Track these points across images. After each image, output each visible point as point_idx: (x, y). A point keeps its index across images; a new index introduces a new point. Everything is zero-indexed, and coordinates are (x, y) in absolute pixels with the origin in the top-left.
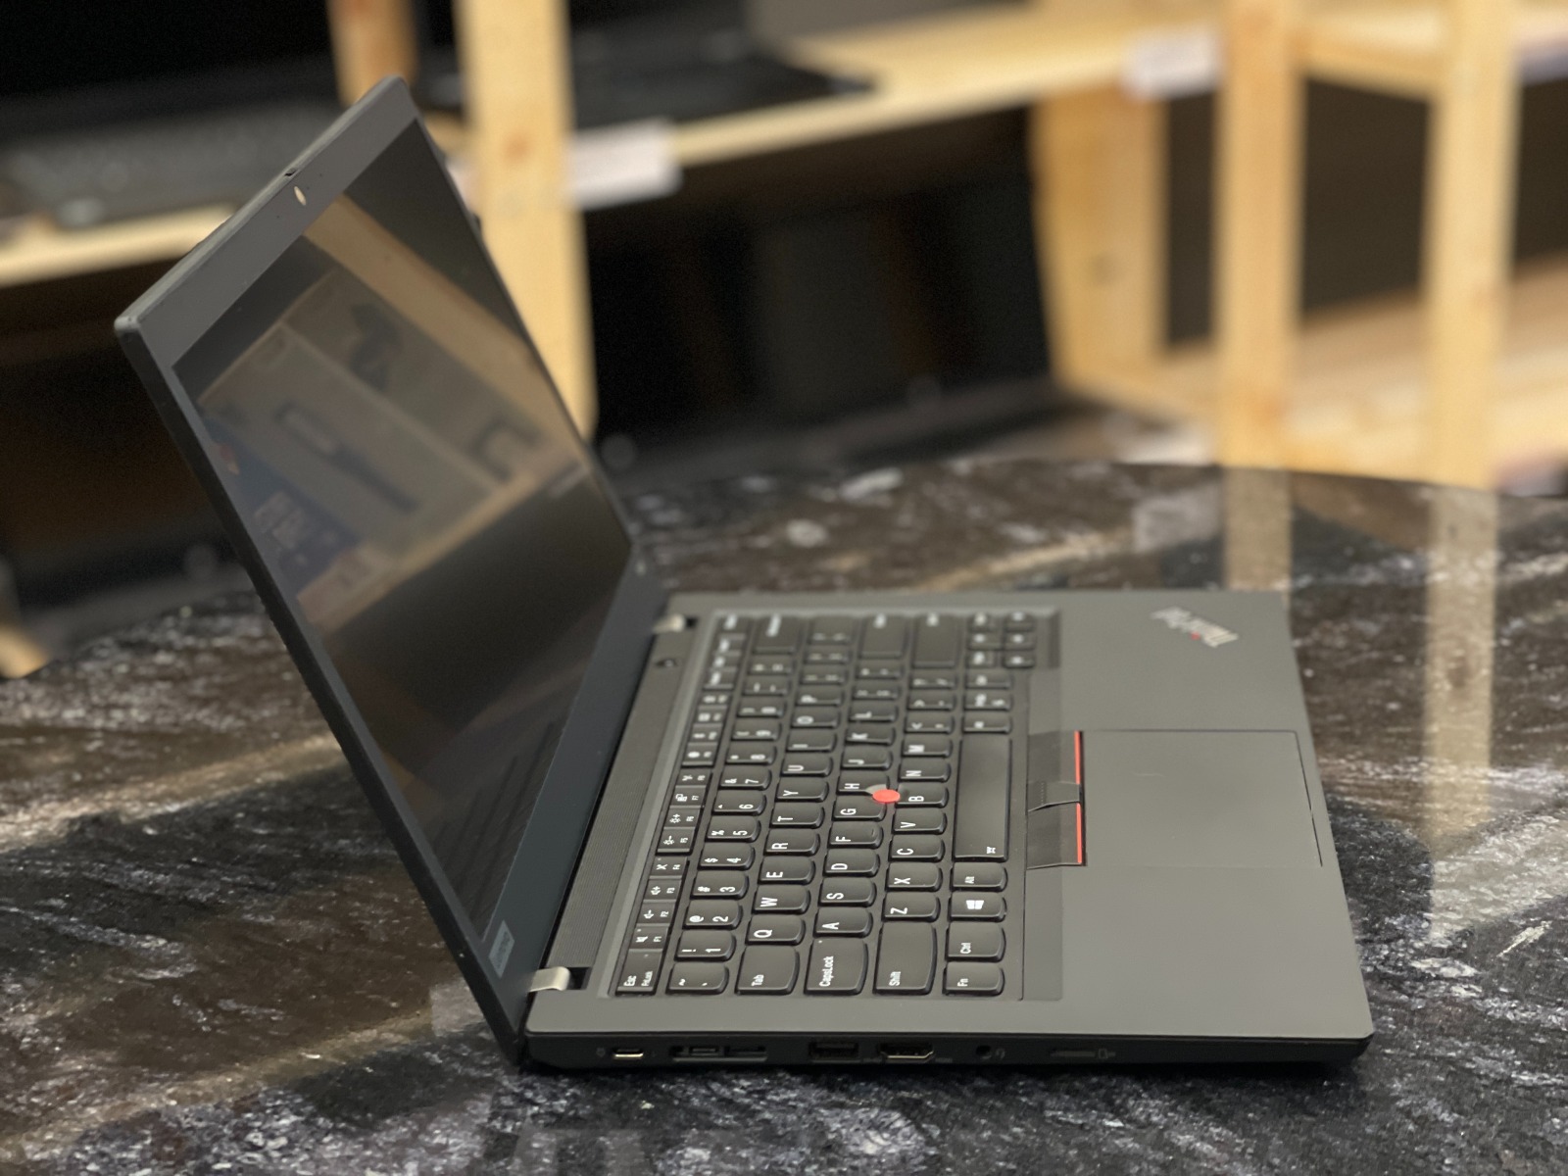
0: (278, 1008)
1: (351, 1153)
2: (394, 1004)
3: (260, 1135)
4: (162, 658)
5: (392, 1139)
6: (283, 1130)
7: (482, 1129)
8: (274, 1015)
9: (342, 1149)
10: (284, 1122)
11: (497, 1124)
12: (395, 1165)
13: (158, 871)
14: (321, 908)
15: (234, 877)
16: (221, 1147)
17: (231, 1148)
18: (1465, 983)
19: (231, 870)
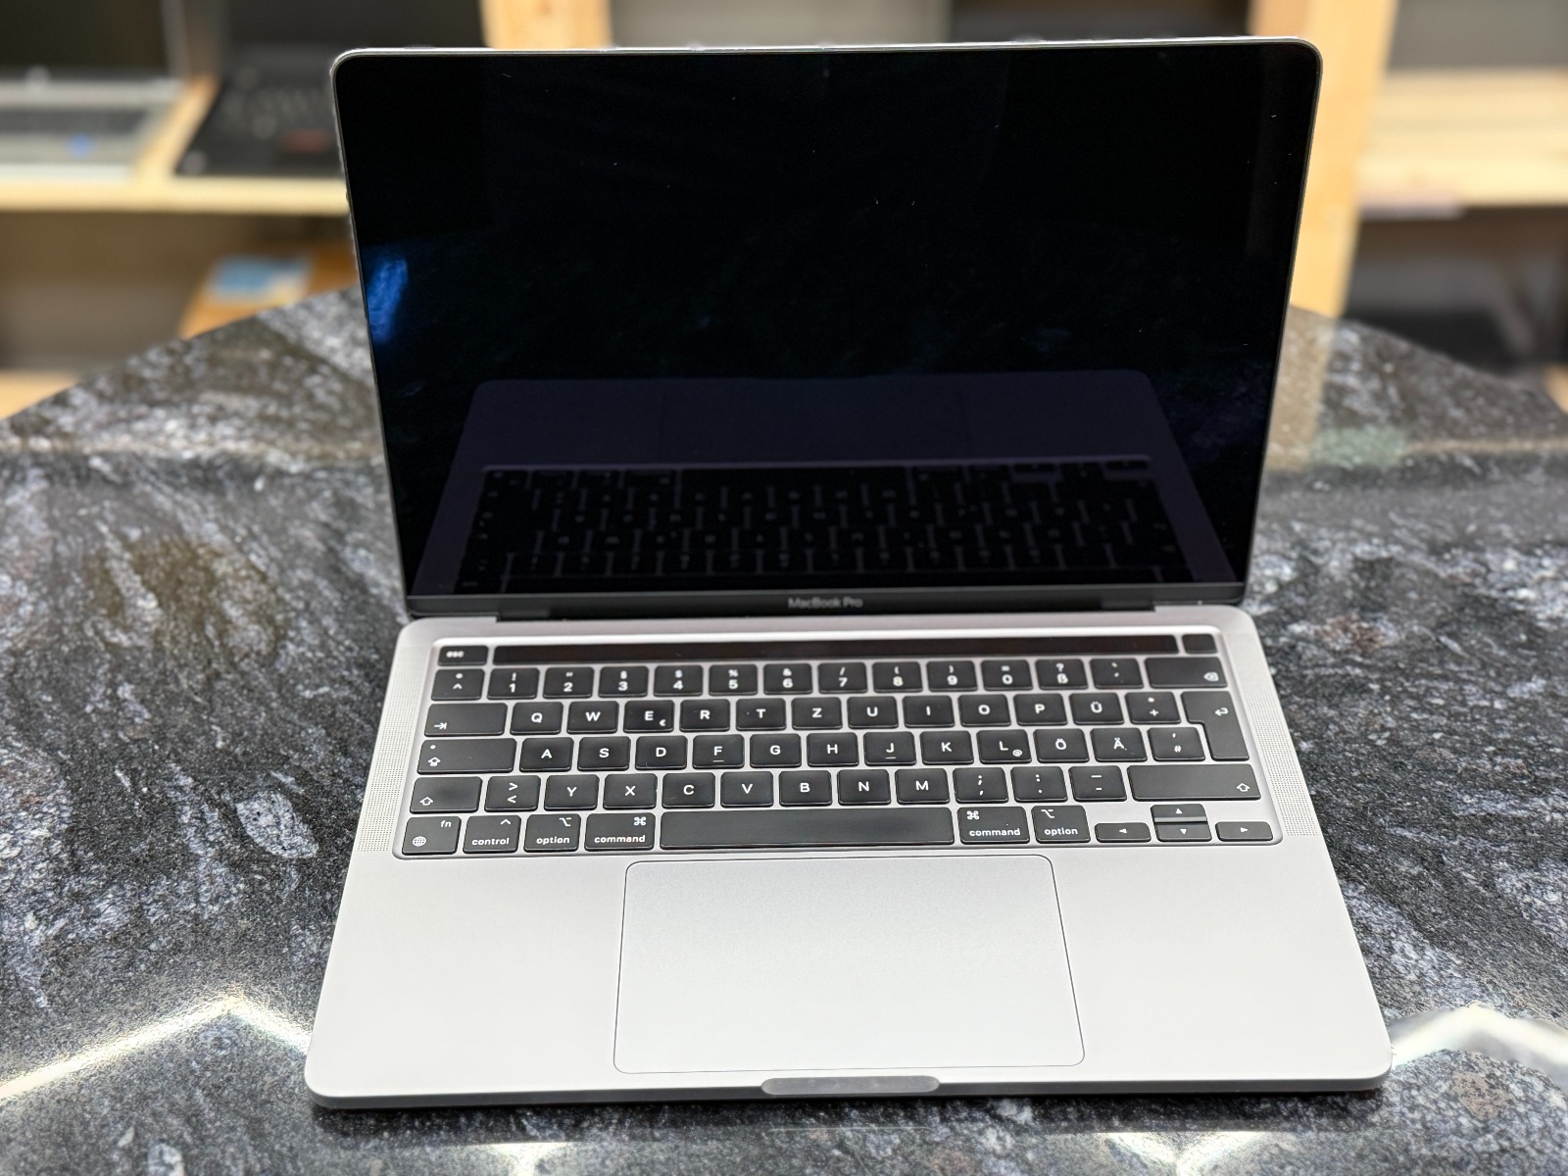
0: (150, 711)
1: (38, 888)
2: (220, 744)
5: (77, 888)
6: (26, 841)
7: (138, 909)
8: (140, 716)
9: (40, 880)
10: (36, 833)
11: (153, 910)
12: (51, 917)
13: (224, 529)
14: (279, 617)
15: (259, 556)
18: (1007, 1129)
19: (265, 549)
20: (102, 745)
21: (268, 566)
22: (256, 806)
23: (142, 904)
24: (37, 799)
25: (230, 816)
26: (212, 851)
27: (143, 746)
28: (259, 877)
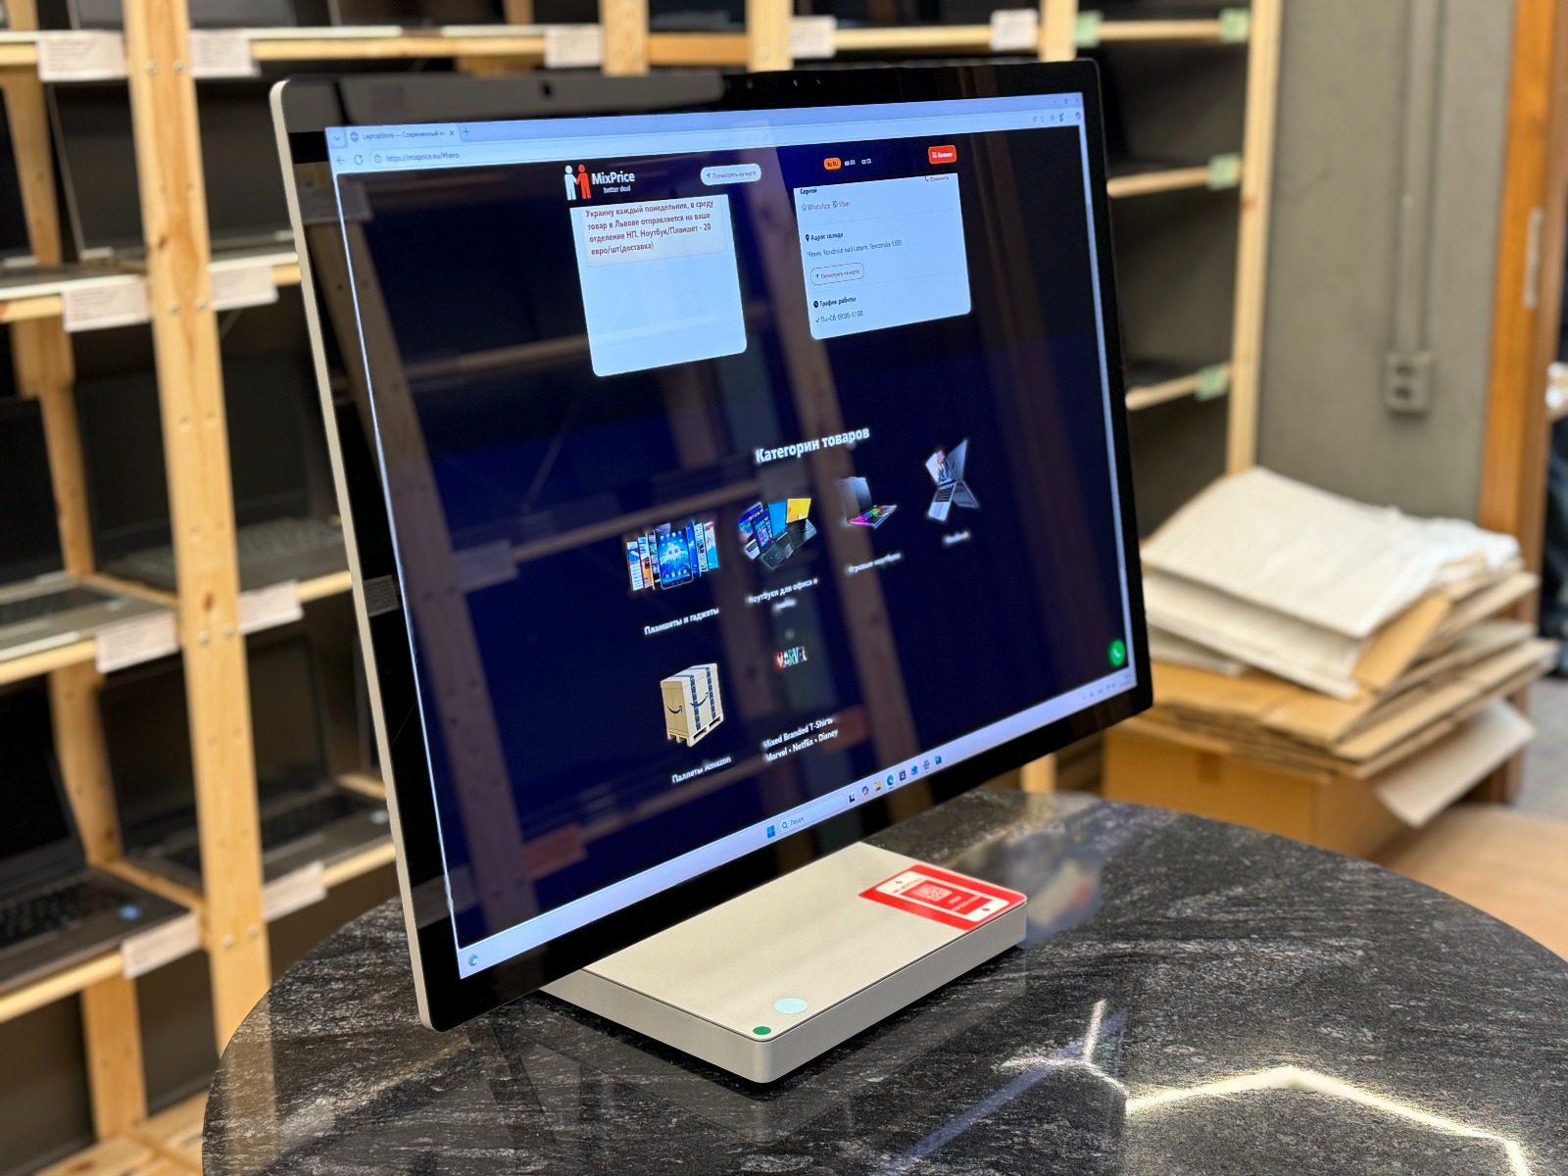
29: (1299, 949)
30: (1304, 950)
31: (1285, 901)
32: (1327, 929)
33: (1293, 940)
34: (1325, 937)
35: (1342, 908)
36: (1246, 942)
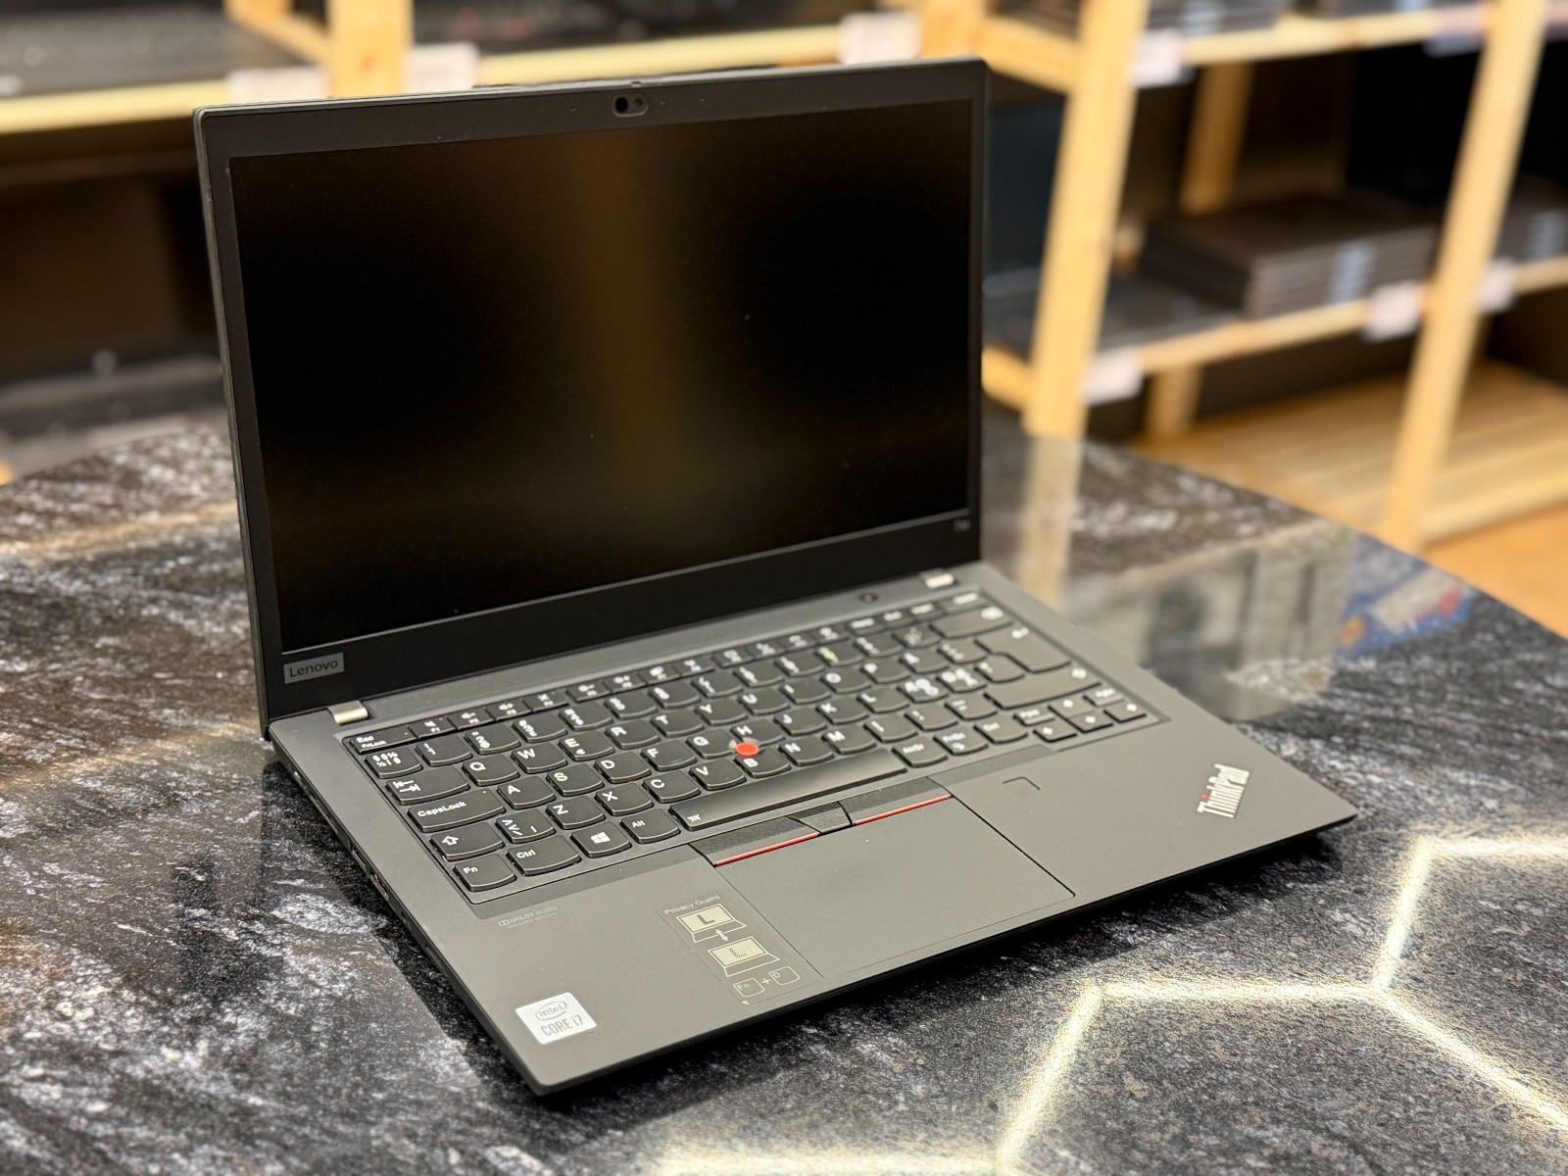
0: (97, 875)
1: (149, 1028)
2: (200, 878)
3: (70, 1004)
4: (25, 519)
5: (188, 1016)
6: (91, 1001)
7: (268, 1010)
8: (92, 882)
9: (143, 1023)
10: (92, 992)
11: (282, 1005)
12: (188, 1043)
14: (143, 776)
15: (69, 739)
16: (34, 1015)
17: (43, 1016)
19: (66, 733)
20: (82, 912)
21: (84, 744)
22: (290, 908)
23: (267, 1006)
24: (63, 969)
25: (272, 922)
26: (288, 950)
27: (125, 901)
28: (356, 953)
29: (1395, 776)
30: (1400, 779)
31: (1430, 696)
32: (1465, 754)
33: (1392, 758)
34: (1454, 766)
35: (1515, 726)
36: (1317, 744)
